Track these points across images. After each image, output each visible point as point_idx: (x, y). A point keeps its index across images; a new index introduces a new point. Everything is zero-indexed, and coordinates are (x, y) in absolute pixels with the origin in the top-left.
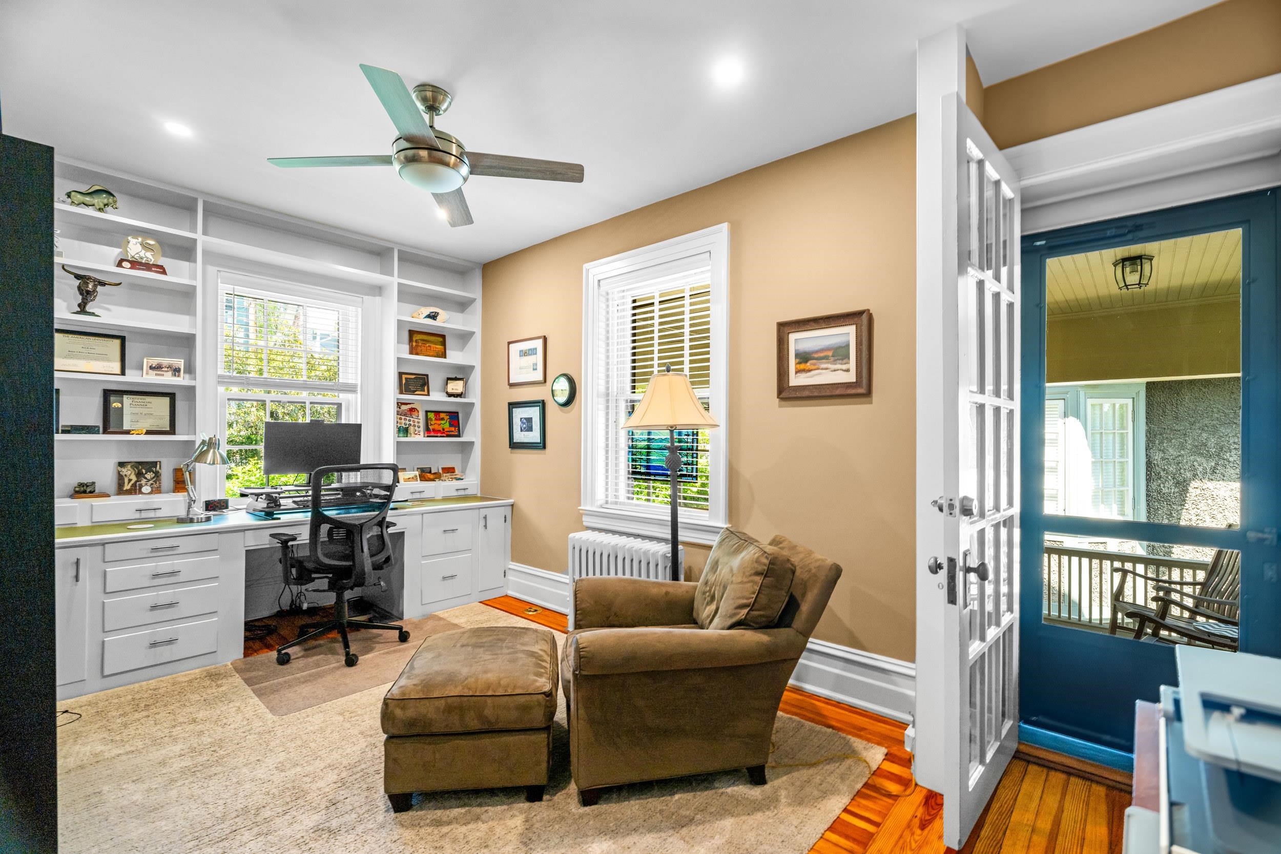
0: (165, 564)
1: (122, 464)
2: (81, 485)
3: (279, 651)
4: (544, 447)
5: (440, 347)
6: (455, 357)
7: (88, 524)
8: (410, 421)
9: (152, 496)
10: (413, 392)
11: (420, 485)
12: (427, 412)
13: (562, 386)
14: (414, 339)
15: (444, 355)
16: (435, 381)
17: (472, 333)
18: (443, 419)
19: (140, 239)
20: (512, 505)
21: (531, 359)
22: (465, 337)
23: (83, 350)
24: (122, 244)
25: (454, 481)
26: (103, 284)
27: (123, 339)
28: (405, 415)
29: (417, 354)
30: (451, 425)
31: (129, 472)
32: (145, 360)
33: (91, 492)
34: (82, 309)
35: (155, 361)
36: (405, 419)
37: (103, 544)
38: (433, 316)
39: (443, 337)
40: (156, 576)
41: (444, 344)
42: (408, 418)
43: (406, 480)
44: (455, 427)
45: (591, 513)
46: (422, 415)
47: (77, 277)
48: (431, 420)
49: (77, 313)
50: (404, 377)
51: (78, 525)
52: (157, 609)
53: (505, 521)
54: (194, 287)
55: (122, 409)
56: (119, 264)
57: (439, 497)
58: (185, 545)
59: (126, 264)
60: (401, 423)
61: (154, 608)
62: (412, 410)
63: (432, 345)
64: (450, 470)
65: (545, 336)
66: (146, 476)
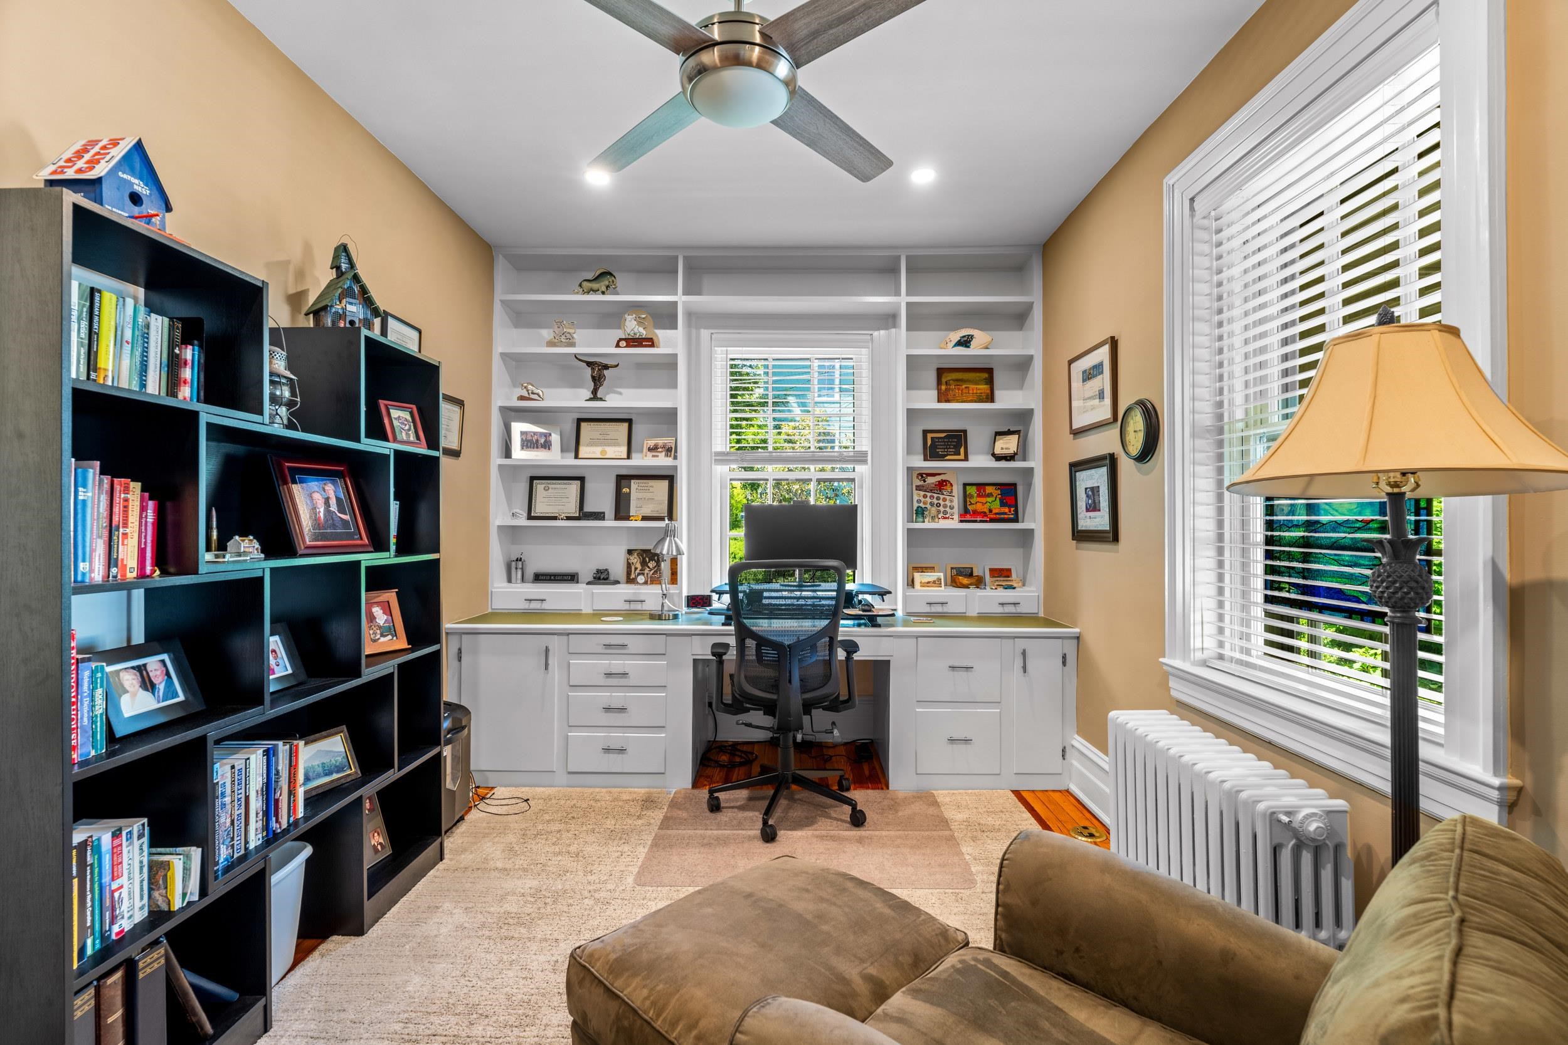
0: (617, 664)
1: (630, 552)
2: (599, 571)
3: (711, 792)
4: (1116, 538)
5: (984, 388)
6: (1007, 399)
7: (590, 611)
8: (938, 499)
9: (645, 587)
10: (941, 458)
11: (945, 592)
12: (965, 485)
13: (1137, 423)
14: (944, 380)
15: (991, 398)
16: (977, 438)
17: (1030, 358)
18: (990, 495)
19: (634, 316)
20: (1078, 638)
21: (1096, 384)
22: (1023, 365)
23: (600, 437)
24: (619, 324)
25: (1000, 589)
26: (606, 367)
27: (630, 421)
28: (931, 491)
29: (948, 401)
30: (1002, 504)
31: (636, 560)
32: (645, 442)
33: (604, 579)
34: (595, 397)
35: (651, 443)
36: (932, 497)
37: (568, 634)
38: (965, 342)
39: (990, 371)
40: (609, 675)
41: (990, 381)
42: (935, 495)
43: (923, 585)
44: (1010, 507)
45: (1181, 674)
46: (957, 490)
47: (589, 364)
48: (971, 496)
49: (590, 399)
50: (929, 436)
51: (584, 612)
52: (611, 712)
53: (1064, 663)
54: (676, 355)
55: (629, 494)
56: (618, 346)
57: (973, 612)
58: (635, 644)
59: (623, 343)
60: (925, 503)
61: (608, 709)
62: (942, 485)
63: (971, 386)
64: (1002, 574)
65: (1112, 338)
66: (649, 564)
